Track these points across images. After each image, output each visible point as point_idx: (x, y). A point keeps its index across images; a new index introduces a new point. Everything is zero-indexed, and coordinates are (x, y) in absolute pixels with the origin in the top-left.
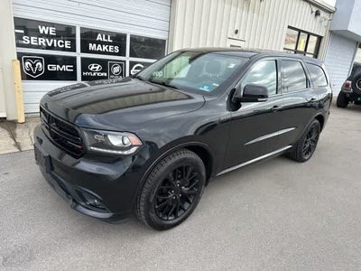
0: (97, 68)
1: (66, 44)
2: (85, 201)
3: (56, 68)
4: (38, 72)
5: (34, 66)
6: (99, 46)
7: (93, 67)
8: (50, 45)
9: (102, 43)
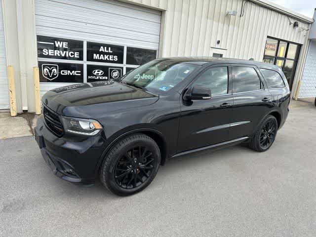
0: (100, 73)
1: (76, 55)
2: (63, 169)
3: (67, 73)
4: (53, 76)
7: (96, 72)
8: (63, 55)
9: (104, 54)
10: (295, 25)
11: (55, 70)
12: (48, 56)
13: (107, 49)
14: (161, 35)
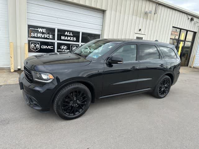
0: (65, 48)
1: (50, 36)
3: (45, 47)
4: (37, 49)
5: (35, 46)
6: (66, 37)
7: (63, 47)
8: (43, 37)
9: (68, 36)
10: (192, 20)
11: (38, 45)
12: (34, 37)
13: (70, 34)
14: (103, 26)
